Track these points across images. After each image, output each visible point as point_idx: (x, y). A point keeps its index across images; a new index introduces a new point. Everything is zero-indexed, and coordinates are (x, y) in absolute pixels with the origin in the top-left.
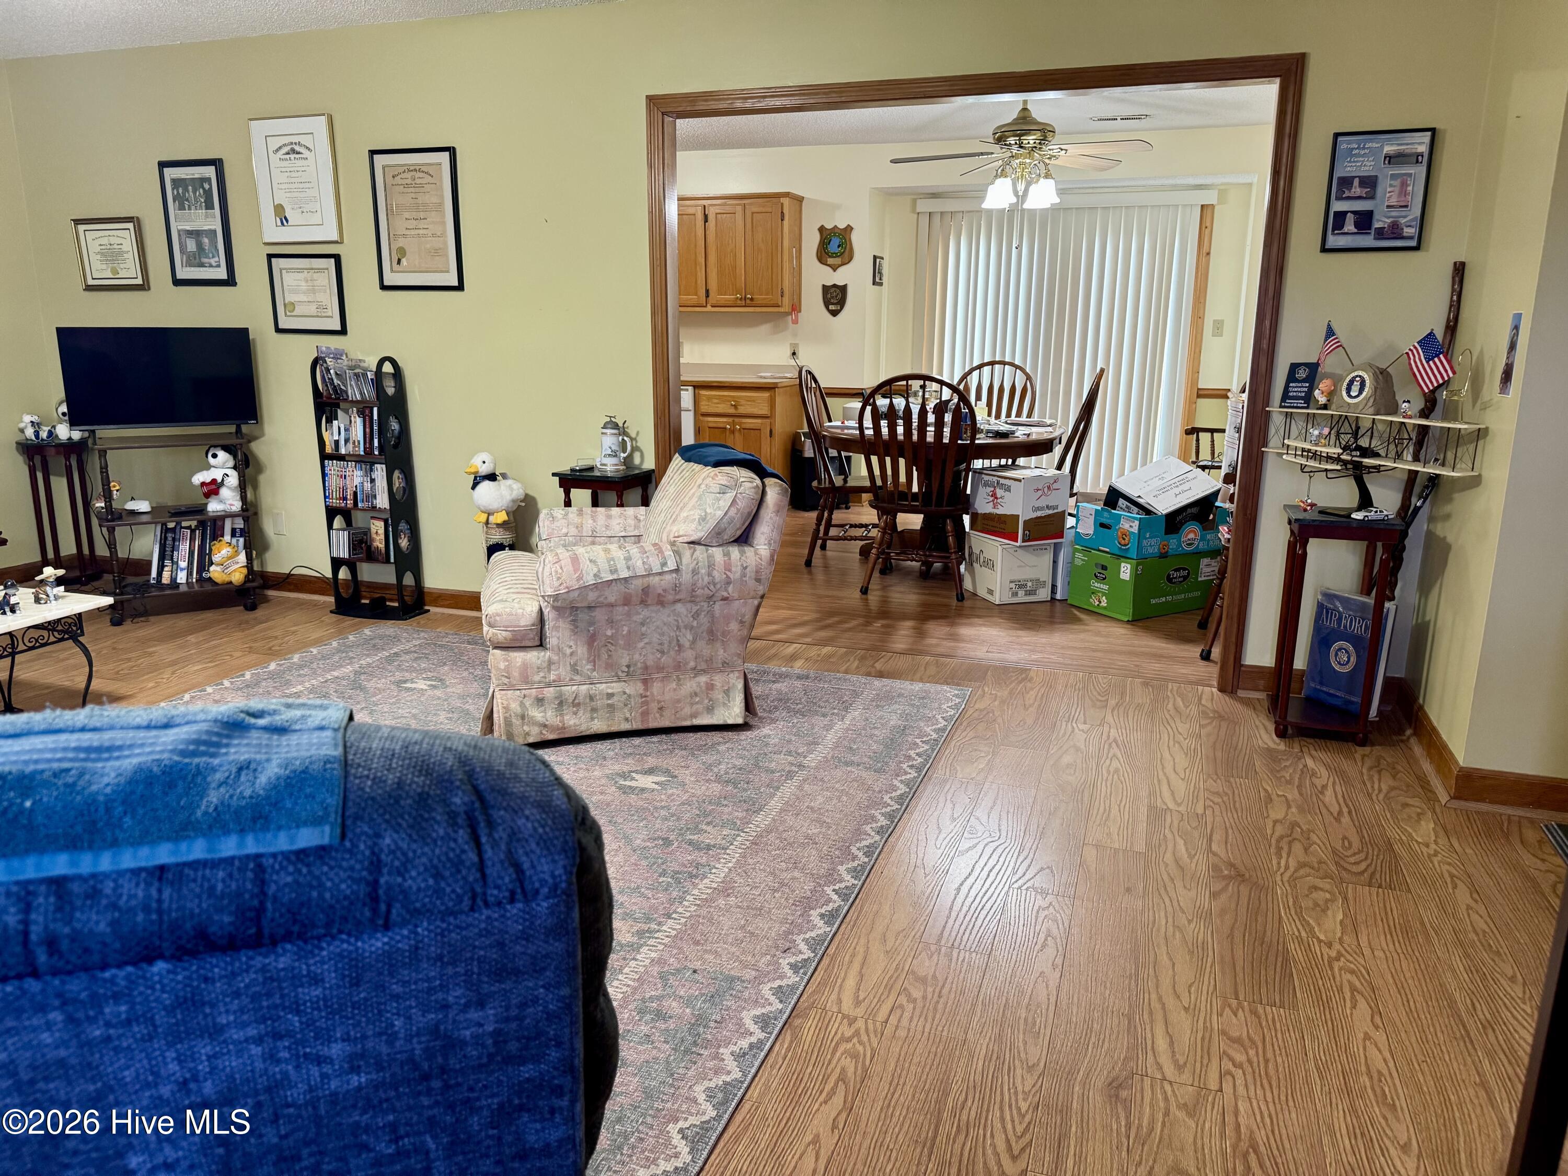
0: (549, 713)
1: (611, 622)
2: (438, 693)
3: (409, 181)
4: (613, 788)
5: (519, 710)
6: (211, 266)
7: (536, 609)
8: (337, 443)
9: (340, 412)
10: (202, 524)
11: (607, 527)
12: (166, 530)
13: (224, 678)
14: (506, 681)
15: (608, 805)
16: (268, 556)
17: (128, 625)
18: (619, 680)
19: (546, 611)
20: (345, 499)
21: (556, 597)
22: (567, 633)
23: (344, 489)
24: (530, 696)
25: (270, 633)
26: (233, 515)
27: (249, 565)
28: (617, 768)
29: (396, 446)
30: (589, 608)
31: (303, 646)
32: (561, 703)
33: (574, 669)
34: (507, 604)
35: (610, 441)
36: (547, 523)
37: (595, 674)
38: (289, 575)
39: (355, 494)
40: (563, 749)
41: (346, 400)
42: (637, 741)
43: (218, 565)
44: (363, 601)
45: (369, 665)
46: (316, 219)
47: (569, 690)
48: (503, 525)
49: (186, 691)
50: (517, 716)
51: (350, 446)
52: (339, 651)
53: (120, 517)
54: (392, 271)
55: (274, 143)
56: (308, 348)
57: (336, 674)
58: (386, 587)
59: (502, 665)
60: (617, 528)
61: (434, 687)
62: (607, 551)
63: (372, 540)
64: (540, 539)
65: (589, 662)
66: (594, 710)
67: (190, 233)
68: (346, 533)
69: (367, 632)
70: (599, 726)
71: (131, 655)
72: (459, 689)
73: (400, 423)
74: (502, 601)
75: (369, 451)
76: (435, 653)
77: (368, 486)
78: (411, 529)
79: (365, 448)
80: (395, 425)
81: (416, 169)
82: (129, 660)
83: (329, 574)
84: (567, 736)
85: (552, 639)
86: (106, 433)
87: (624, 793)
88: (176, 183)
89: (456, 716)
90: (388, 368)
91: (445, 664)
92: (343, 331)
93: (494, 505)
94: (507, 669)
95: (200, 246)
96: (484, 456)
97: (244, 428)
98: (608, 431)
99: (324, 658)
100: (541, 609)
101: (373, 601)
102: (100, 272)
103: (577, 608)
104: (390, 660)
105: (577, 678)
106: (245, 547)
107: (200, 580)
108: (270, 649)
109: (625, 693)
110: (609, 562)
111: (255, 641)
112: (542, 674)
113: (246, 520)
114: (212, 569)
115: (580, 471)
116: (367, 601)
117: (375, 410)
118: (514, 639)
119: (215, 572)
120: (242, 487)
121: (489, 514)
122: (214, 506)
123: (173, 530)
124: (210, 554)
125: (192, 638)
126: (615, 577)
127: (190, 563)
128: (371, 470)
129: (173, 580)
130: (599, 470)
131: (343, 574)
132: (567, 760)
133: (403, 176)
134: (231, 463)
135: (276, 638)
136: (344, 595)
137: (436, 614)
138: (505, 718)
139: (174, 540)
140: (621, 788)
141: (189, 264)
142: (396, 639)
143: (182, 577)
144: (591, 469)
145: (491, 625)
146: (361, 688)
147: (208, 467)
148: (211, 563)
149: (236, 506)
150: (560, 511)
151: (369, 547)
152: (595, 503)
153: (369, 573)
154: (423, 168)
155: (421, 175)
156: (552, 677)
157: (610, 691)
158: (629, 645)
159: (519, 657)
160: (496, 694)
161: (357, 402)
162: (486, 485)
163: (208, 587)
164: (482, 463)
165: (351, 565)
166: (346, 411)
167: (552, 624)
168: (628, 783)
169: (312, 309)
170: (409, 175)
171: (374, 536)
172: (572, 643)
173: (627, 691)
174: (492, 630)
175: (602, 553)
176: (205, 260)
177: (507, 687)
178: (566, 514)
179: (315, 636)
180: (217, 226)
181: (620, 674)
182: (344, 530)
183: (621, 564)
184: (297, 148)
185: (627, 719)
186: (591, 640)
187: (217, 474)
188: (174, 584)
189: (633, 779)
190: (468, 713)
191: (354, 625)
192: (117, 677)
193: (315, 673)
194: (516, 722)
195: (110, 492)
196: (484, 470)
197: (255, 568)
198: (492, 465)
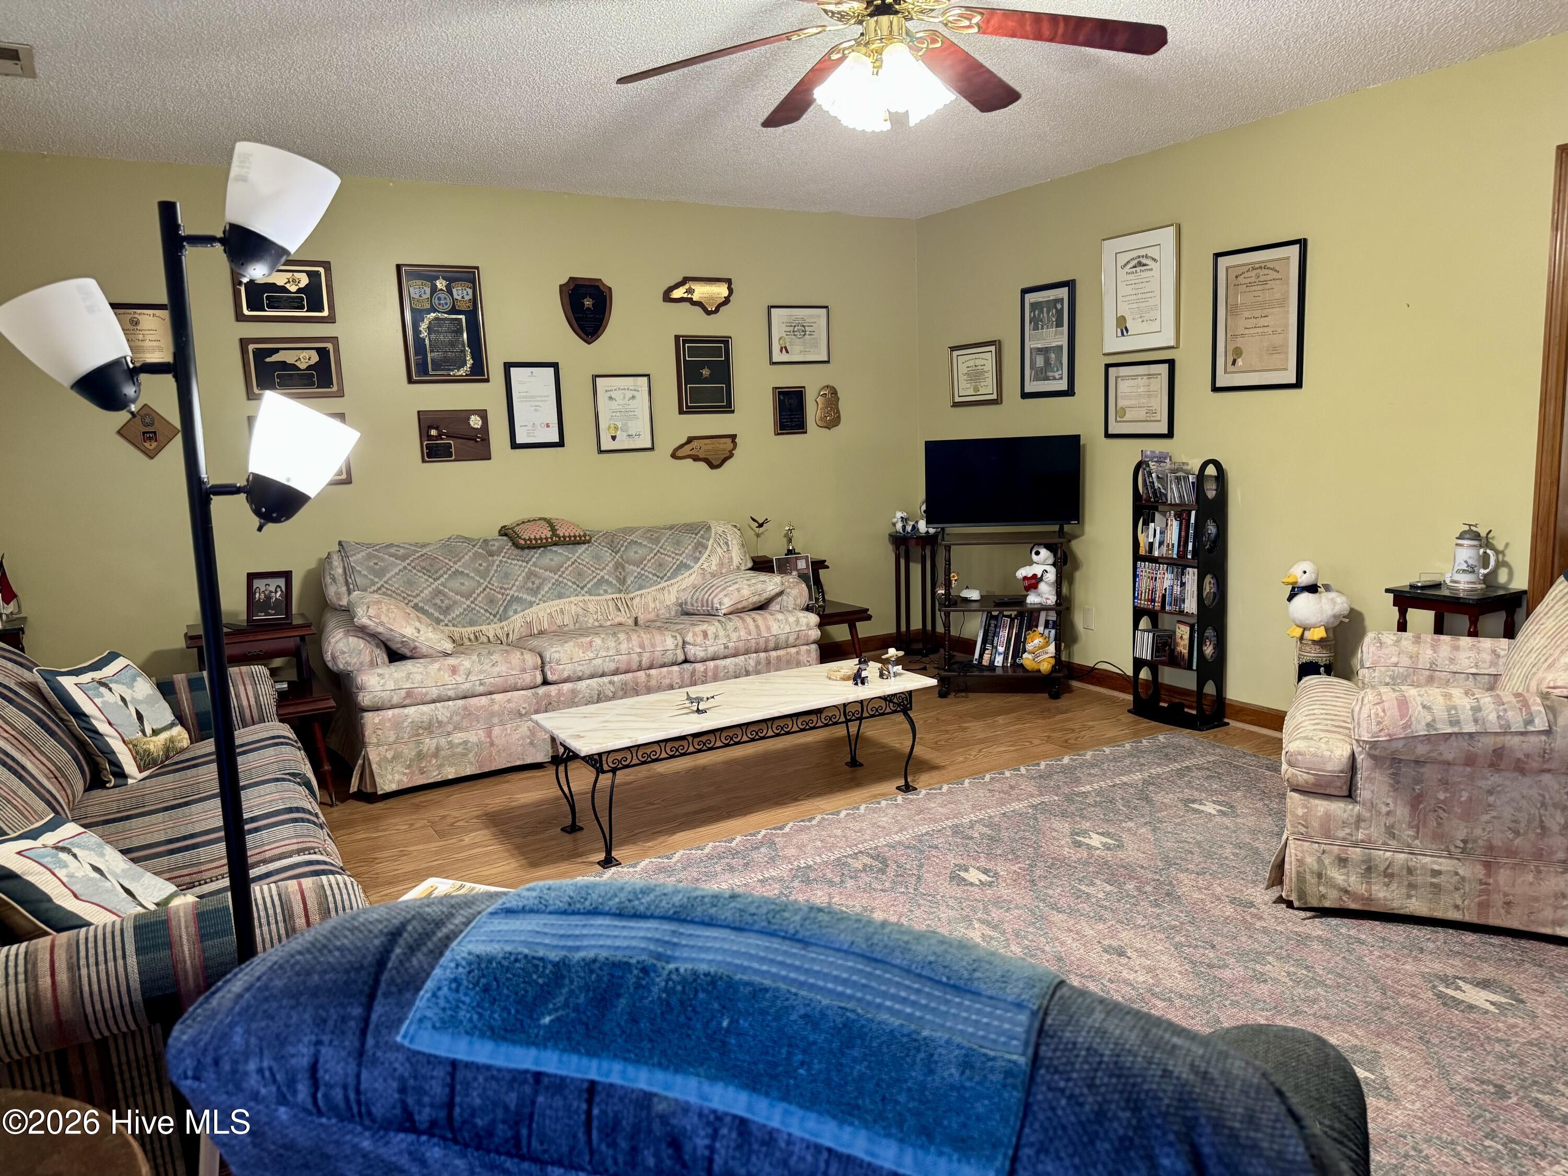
0: (1353, 879)
1: (1444, 783)
2: (1226, 821)
3: (1252, 280)
4: (1430, 994)
5: (1315, 867)
6: (1055, 379)
7: (1346, 753)
8: (1151, 545)
9: (1157, 515)
10: (1021, 615)
11: (1452, 660)
12: (990, 617)
13: (1023, 763)
14: (1303, 830)
15: (1420, 1014)
16: (1076, 648)
17: (951, 698)
18: (1451, 856)
19: (1360, 758)
20: (1153, 601)
21: (1374, 745)
22: (1385, 788)
23: (1153, 591)
24: (1331, 852)
25: (1070, 725)
26: (1047, 609)
27: (1057, 656)
28: (1437, 966)
29: (1210, 551)
30: (1417, 762)
31: (1098, 743)
32: (1369, 869)
33: (1390, 832)
34: (1313, 743)
35: (1466, 554)
36: (1372, 649)
37: (1417, 842)
38: (1093, 669)
39: (1164, 596)
40: (1367, 924)
41: (1165, 503)
42: (1469, 937)
43: (1030, 653)
44: (1162, 704)
45: (1159, 775)
46: (1155, 326)
47: (1382, 856)
48: (1320, 642)
49: (987, 771)
50: (1313, 873)
51: (1164, 548)
52: (1131, 755)
53: (955, 604)
54: (1226, 372)
55: (1123, 259)
56: (1132, 452)
57: (1125, 779)
58: (1185, 692)
59: (1300, 812)
60: (1466, 663)
61: (1223, 813)
62: (1448, 696)
63: (1176, 644)
64: (1362, 667)
65: (1410, 826)
66: (1412, 886)
67: (1039, 350)
68: (1151, 635)
69: (1161, 738)
70: (1416, 906)
71: (949, 728)
72: (1251, 821)
73: (1218, 527)
74: (1306, 738)
75: (1182, 554)
76: (1229, 773)
77: (1177, 589)
78: (1217, 636)
79: (1178, 551)
80: (1212, 529)
81: (1262, 266)
82: (947, 732)
83: (1130, 672)
84: (1373, 909)
85: (1364, 791)
86: (954, 529)
87: (1445, 1004)
88: (1034, 306)
89: (1243, 853)
90: (1211, 470)
91: (1238, 789)
92: (1170, 435)
93: (1312, 620)
94: (1305, 817)
95: (1047, 362)
96: (1307, 566)
97: (1067, 528)
98: (1466, 542)
99: (1115, 759)
100: (1353, 754)
101: (1172, 705)
102: (965, 390)
103: (1400, 761)
104: (1181, 773)
105: (1393, 843)
106: (1055, 639)
107: (1014, 665)
108: (1066, 741)
109: (1457, 874)
110: (1449, 711)
111: (1054, 731)
112: (1348, 831)
113: (1059, 614)
114: (1025, 656)
115: (1423, 588)
116: (1165, 705)
117: (1193, 513)
118: (1315, 785)
119: (1027, 659)
120: (1058, 583)
121: (1305, 629)
122: (1032, 599)
123: (996, 618)
124: (1024, 643)
125: (1000, 720)
126: (1456, 730)
127: (1007, 648)
128: (1183, 574)
129: (992, 662)
130: (1449, 588)
131: (1144, 674)
132: (1370, 940)
133: (1246, 275)
134: (1051, 561)
135: (1073, 730)
136: (1143, 696)
137: (1236, 728)
138: (1298, 873)
139: (996, 626)
140: (1440, 995)
141: (1037, 378)
142: (1190, 751)
143: (999, 661)
144: (1438, 586)
145: (1290, 764)
146: (1148, 800)
147: (1031, 563)
148: (1024, 651)
149: (1051, 599)
150: (1390, 637)
151: (1172, 651)
152: (1439, 629)
153: (1170, 676)
154: (1269, 265)
155: (1266, 271)
156: (1360, 836)
157: (1436, 867)
158: (1468, 815)
159: (1321, 806)
160: (1290, 842)
161: (1176, 505)
162: (1304, 599)
163: (1020, 673)
164: (1302, 573)
165: (1153, 666)
166: (1164, 514)
167: (1365, 774)
168: (1450, 992)
169: (1142, 414)
170: (1253, 274)
171: (1179, 640)
172: (1389, 801)
173: (1461, 872)
174: (1291, 770)
175: (1441, 699)
176: (1050, 374)
177: (1304, 837)
178: (1398, 641)
179: (1110, 734)
180: (1064, 342)
181: (1452, 848)
182: (1149, 631)
183: (1466, 715)
184: (1144, 261)
185: (1457, 907)
186: (1416, 802)
187: (1037, 570)
188: (991, 666)
189: (1458, 988)
190: (1256, 852)
191: (1150, 728)
192: (937, 747)
193: (1104, 774)
194: (1311, 880)
195: (950, 581)
196: (1304, 580)
197: (1063, 659)
198: (1313, 576)
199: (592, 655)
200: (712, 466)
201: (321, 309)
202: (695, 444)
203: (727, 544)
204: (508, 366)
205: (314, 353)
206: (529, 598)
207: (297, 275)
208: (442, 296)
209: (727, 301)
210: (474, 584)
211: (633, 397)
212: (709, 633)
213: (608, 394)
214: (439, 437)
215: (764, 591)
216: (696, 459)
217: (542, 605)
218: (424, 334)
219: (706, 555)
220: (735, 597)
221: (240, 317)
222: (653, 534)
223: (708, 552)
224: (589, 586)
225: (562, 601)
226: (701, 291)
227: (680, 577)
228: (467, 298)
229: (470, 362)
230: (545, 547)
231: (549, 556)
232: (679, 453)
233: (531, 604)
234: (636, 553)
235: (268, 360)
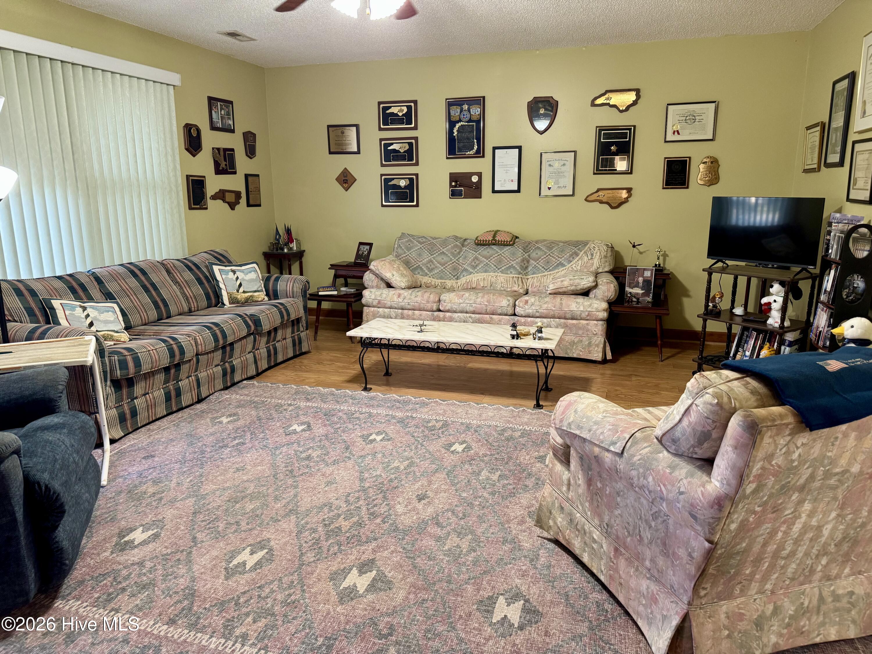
6: (837, 153)
12: (744, 329)
20: (816, 335)
22: (578, 467)
33: (580, 499)
37: (589, 513)
39: (820, 333)
47: (576, 514)
51: (825, 295)
55: (870, 51)
65: (587, 500)
66: (586, 544)
67: (835, 130)
85: (572, 464)
88: (837, 94)
105: (581, 508)
109: (602, 547)
120: (784, 311)
122: (770, 321)
127: (752, 353)
139: (747, 336)
149: (779, 323)
156: (569, 496)
157: (595, 536)
158: (609, 506)
167: (572, 452)
169: (862, 184)
172: (580, 477)
176: (836, 148)
185: (602, 572)
187: (771, 299)
199: (461, 301)
200: (612, 208)
201: (411, 124)
202: (600, 193)
203: (592, 255)
204: (494, 149)
205: (407, 145)
206: (471, 270)
207: (403, 108)
208: (465, 113)
209: (635, 103)
210: (448, 259)
211: (564, 165)
212: (529, 302)
213: (549, 163)
214: (455, 186)
215: (579, 285)
216: (601, 202)
217: (476, 274)
218: (455, 134)
219: (576, 260)
220: (558, 285)
221: (380, 129)
222: (551, 245)
223: (577, 258)
224: (503, 268)
225: (486, 274)
226: (617, 99)
227: (557, 271)
228: (477, 113)
229: (476, 147)
230: (489, 245)
231: (488, 250)
232: (589, 199)
233: (471, 273)
234: (537, 254)
235: (389, 148)
